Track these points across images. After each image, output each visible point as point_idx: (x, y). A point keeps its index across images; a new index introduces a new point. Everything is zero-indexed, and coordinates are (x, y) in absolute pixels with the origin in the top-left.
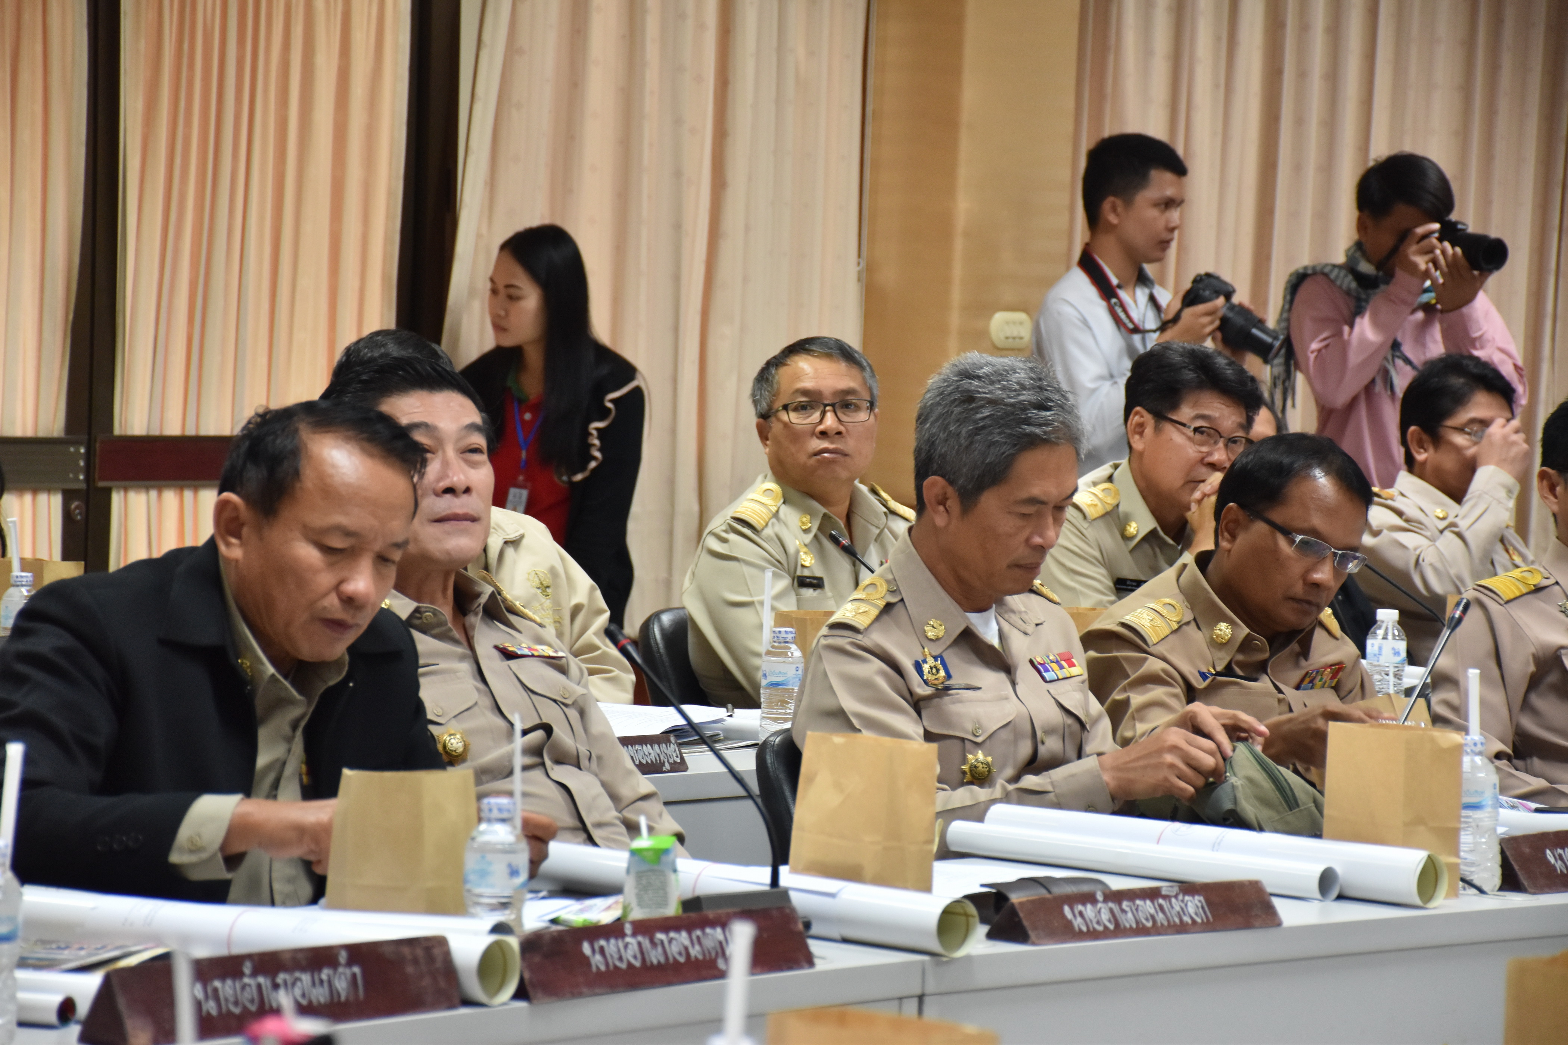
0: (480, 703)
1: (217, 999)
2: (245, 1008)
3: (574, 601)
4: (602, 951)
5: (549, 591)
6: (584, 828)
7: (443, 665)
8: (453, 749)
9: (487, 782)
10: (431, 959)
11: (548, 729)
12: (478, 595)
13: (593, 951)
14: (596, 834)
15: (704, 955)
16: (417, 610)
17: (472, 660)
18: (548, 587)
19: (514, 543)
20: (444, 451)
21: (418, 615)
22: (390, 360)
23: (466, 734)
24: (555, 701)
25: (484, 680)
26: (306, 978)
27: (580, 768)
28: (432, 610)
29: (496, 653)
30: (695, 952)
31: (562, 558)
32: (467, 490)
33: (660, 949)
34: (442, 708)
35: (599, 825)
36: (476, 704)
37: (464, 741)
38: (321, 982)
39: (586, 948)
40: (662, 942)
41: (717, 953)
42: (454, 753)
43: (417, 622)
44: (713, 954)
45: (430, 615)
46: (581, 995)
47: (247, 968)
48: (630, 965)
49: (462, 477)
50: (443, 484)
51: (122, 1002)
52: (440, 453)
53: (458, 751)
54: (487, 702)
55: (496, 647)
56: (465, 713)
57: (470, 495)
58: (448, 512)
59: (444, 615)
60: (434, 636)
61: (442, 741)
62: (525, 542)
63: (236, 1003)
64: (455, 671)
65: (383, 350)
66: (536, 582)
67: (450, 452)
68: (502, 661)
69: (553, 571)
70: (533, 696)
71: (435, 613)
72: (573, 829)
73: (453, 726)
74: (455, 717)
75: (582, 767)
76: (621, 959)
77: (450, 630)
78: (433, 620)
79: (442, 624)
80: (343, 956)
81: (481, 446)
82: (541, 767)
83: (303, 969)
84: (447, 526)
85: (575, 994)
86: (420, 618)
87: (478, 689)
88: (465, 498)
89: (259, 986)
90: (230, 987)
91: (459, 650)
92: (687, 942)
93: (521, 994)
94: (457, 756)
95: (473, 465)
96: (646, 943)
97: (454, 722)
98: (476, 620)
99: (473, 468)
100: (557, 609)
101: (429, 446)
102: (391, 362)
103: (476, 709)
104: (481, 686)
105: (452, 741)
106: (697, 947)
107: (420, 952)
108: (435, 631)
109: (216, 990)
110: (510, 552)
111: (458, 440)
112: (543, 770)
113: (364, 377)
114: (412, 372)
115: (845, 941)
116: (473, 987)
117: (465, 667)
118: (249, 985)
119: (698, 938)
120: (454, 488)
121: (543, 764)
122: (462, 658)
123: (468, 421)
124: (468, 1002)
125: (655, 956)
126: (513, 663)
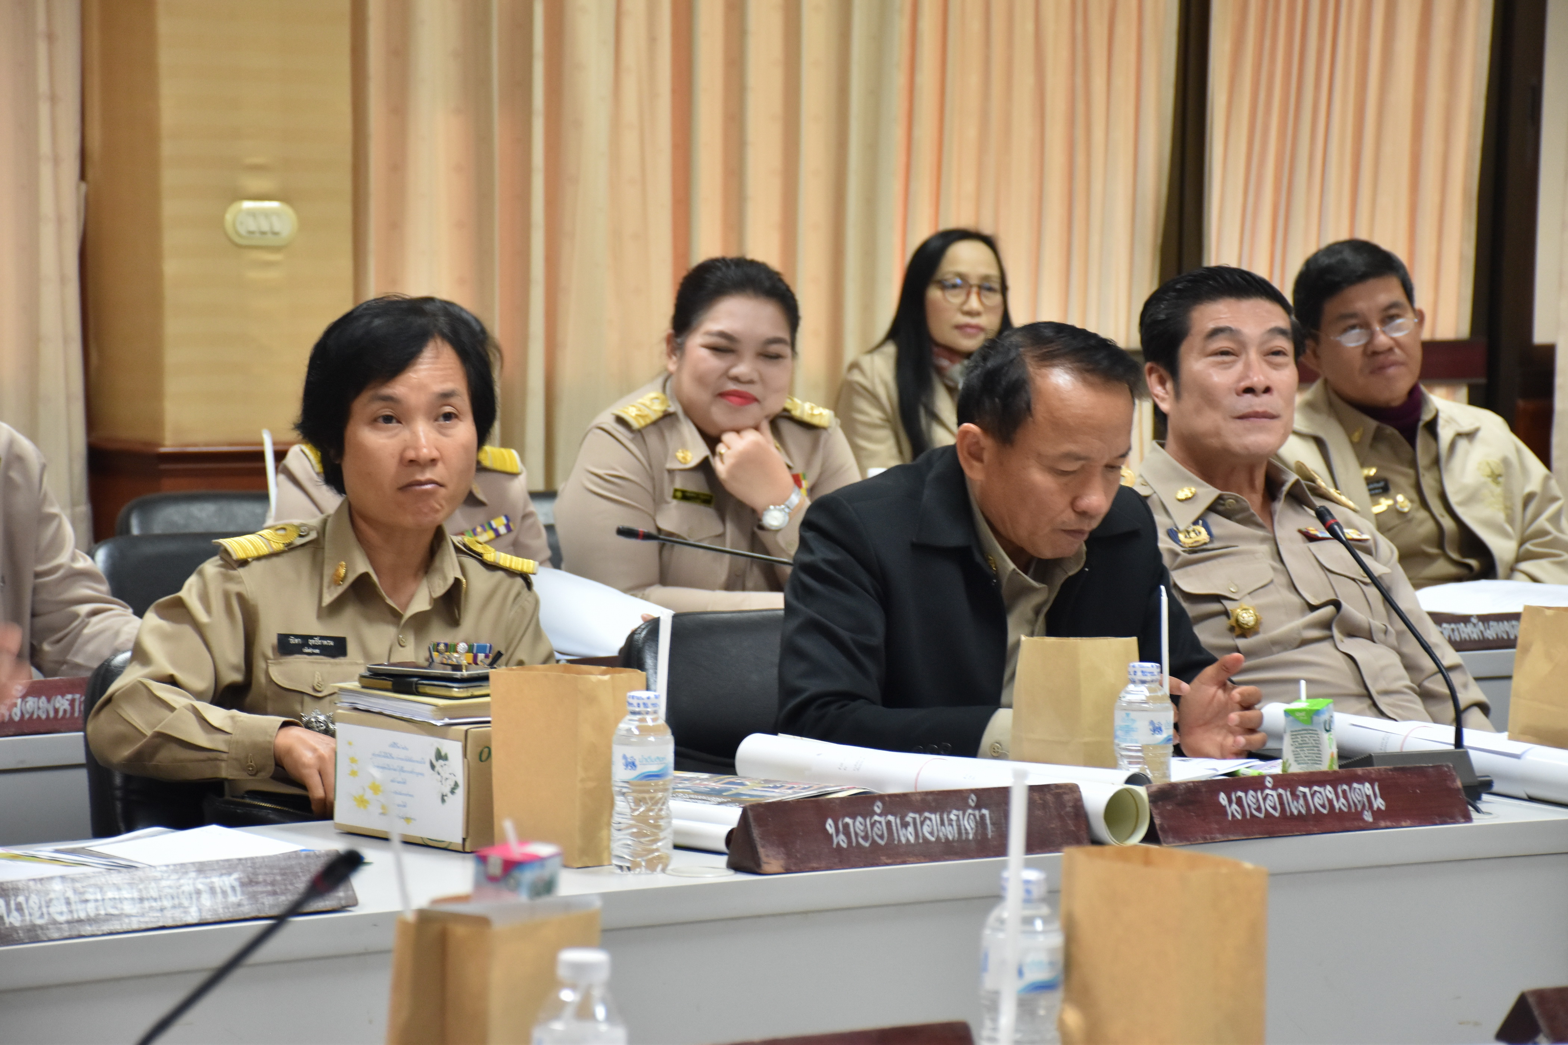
0: (1276, 580)
1: (847, 834)
2: (874, 842)
3: (1529, 489)
4: (1239, 801)
5: (1501, 480)
6: (1370, 696)
7: (1243, 547)
8: (1244, 622)
9: (1278, 653)
10: (1061, 805)
11: (1337, 604)
12: (1283, 484)
13: (1230, 802)
14: (1382, 703)
15: (1349, 807)
16: (1220, 497)
17: (1273, 542)
18: (1500, 476)
19: (1470, 435)
20: (1247, 353)
21: (1222, 502)
22: (1204, 271)
23: (1258, 608)
24: (1354, 580)
25: (1282, 561)
26: (935, 818)
27: (1374, 642)
28: (1233, 497)
29: (1299, 536)
30: (1340, 804)
31: (1518, 451)
32: (1267, 390)
33: (1301, 801)
34: (1236, 585)
35: (1386, 693)
36: (1272, 582)
37: (1256, 615)
38: (950, 820)
39: (1223, 798)
40: (1305, 795)
41: (1364, 806)
42: (1246, 626)
43: (1221, 508)
44: (1359, 808)
45: (1232, 502)
46: (1213, 841)
47: (878, 808)
48: (1268, 814)
49: (1262, 378)
50: (1244, 384)
51: (756, 833)
52: (1243, 357)
53: (1249, 624)
54: (1282, 580)
55: (1300, 531)
56: (1261, 591)
57: (1272, 394)
58: (1249, 410)
59: (1245, 501)
60: (1239, 522)
61: (1235, 615)
62: (1480, 435)
63: (865, 838)
64: (1252, 553)
65: (1339, 257)
66: (1488, 471)
67: (1253, 355)
68: (1304, 542)
69: (1506, 462)
70: (1330, 575)
71: (1237, 500)
72: (1359, 696)
73: (1248, 602)
74: (1250, 594)
75: (1375, 639)
76: (1259, 809)
77: (1253, 515)
78: (1237, 507)
79: (1245, 509)
80: (972, 800)
81: (1283, 348)
82: (1330, 640)
83: (933, 811)
84: (1247, 423)
85: (1208, 839)
86: (1223, 505)
87: (1274, 569)
88: (1266, 397)
89: (889, 823)
90: (861, 823)
91: (1261, 533)
92: (1332, 796)
93: (1151, 837)
94: (1249, 629)
95: (1276, 366)
96: (1287, 795)
97: (1248, 598)
98: (1279, 506)
99: (1275, 369)
100: (1508, 495)
101: (1232, 349)
102: (1204, 272)
103: (1271, 586)
104: (1278, 565)
105: (1245, 615)
106: (1342, 800)
107: (1049, 798)
108: (1239, 516)
109: (846, 826)
110: (1462, 444)
111: (1262, 343)
112: (1332, 643)
113: (1178, 286)
114: (1222, 282)
115: (1531, 799)
116: (1101, 829)
117: (1265, 549)
118: (880, 823)
119: (1344, 792)
120: (1254, 388)
121: (1331, 637)
122: (1263, 540)
123: (1273, 325)
124: (1096, 842)
125: (1296, 807)
126: (1313, 546)
